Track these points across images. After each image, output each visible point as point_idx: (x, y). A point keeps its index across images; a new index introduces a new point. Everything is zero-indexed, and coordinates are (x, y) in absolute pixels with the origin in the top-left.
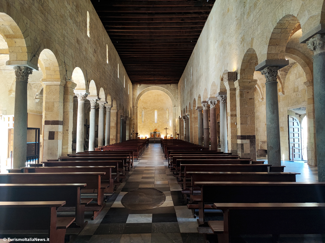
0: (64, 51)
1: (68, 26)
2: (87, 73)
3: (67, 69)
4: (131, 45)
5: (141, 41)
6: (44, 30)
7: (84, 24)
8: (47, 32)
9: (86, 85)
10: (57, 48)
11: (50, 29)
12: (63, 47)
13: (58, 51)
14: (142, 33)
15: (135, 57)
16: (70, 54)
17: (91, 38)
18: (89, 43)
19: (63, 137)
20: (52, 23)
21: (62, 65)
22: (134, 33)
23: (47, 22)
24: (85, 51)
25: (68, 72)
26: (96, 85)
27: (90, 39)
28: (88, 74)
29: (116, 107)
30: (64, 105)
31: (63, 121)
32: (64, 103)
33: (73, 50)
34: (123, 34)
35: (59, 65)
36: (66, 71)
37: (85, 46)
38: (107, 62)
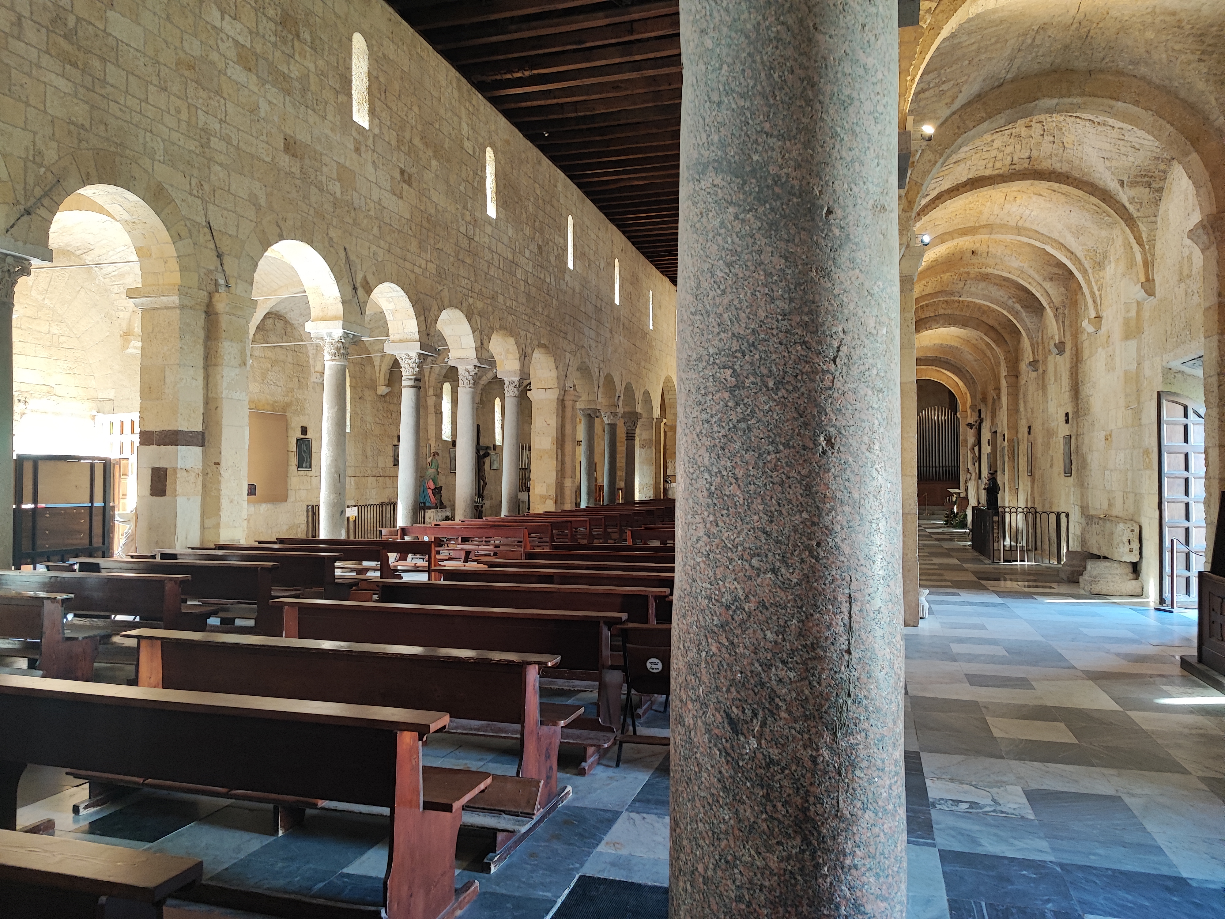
0: (206, 187)
1: (225, 95)
2: (352, 257)
3: (224, 249)
4: (598, 138)
5: (629, 121)
6: (80, 121)
7: (333, 81)
8: (102, 128)
9: (343, 302)
10: (159, 179)
11: (119, 114)
12: (195, 173)
13: (170, 190)
14: (615, 86)
15: (637, 183)
16: (246, 197)
17: (376, 131)
18: (363, 149)
19: (204, 486)
20: (127, 92)
21: (191, 237)
22: (588, 90)
23: (103, 92)
24: (339, 179)
25: (227, 260)
26: (416, 302)
27: (375, 136)
28: (358, 261)
29: (556, 380)
30: (207, 377)
31: (203, 434)
32: (206, 368)
33: (259, 180)
34: (549, 102)
35: (177, 238)
36: (219, 256)
37: (342, 161)
38: (492, 211)
